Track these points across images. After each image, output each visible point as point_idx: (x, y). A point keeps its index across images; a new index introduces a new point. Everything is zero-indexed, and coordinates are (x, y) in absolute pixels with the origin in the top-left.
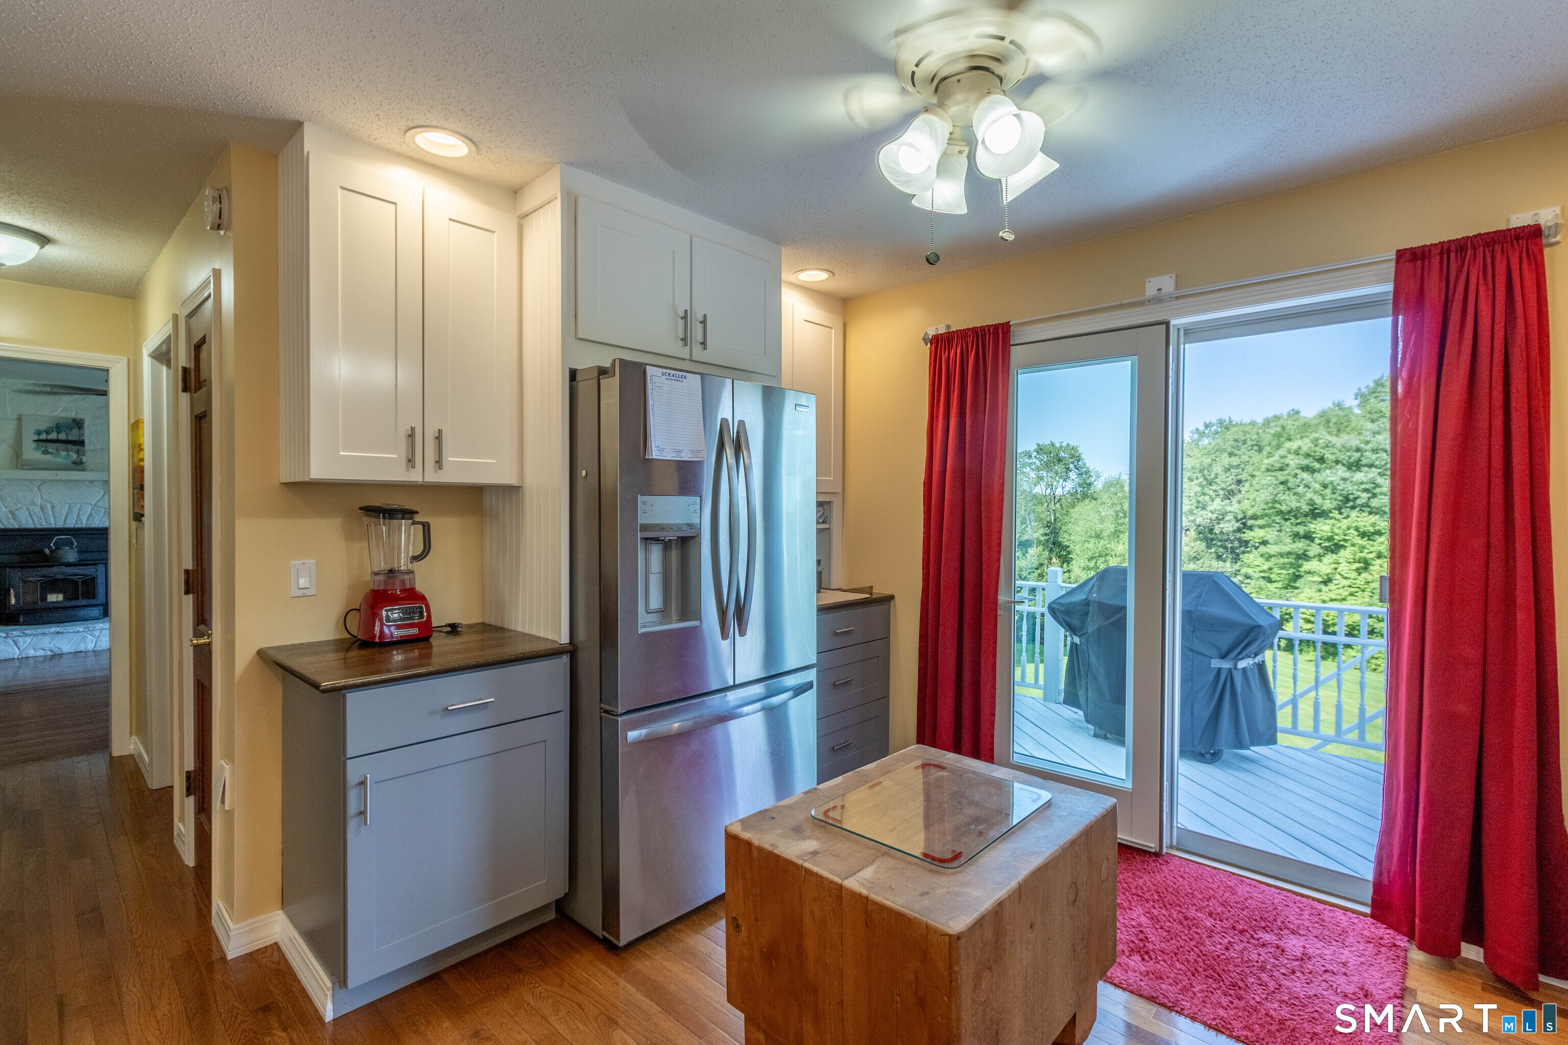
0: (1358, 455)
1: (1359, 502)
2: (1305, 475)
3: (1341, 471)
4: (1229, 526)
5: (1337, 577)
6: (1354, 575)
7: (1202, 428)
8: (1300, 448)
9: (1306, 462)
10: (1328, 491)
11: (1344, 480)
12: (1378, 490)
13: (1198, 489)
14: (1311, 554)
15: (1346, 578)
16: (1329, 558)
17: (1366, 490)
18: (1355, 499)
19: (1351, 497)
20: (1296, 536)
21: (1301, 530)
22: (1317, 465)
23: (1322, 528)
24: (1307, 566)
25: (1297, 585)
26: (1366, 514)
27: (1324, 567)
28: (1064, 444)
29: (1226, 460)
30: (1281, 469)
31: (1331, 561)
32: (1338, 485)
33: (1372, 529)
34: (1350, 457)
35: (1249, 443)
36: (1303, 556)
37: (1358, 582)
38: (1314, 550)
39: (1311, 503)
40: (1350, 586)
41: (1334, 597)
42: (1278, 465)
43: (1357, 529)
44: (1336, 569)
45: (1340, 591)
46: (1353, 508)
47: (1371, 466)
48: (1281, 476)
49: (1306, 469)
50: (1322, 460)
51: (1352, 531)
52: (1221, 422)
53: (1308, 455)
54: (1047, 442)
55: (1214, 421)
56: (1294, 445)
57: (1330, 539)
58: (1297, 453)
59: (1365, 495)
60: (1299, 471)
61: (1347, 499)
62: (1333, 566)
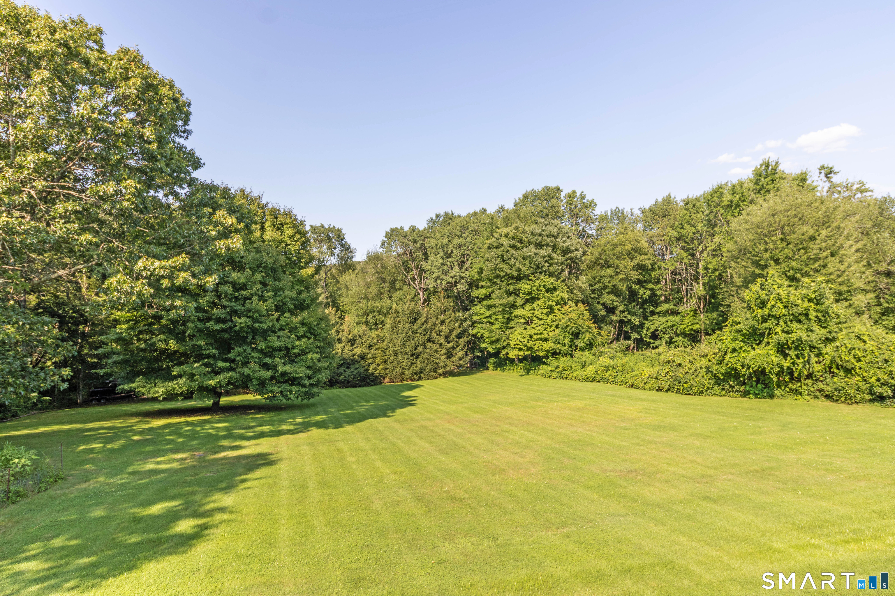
0: (540, 238)
1: (544, 269)
2: (512, 251)
3: (533, 249)
4: (461, 287)
5: (535, 319)
6: (545, 317)
7: (434, 218)
8: (508, 233)
9: (513, 242)
10: (527, 262)
11: (536, 254)
12: (551, 262)
13: (441, 261)
14: (517, 304)
15: (541, 319)
16: (528, 307)
17: (546, 261)
19: (540, 266)
20: (509, 293)
21: (511, 288)
22: (519, 245)
23: (525, 286)
24: (517, 312)
25: (510, 325)
26: (547, 277)
27: (525, 312)
28: (331, 226)
29: (456, 241)
30: (497, 247)
31: (530, 308)
32: (533, 258)
33: (552, 286)
34: (537, 240)
35: (470, 229)
36: (513, 306)
37: (547, 321)
38: (519, 302)
39: (519, 270)
40: (543, 324)
41: (536, 332)
42: (495, 244)
43: (544, 286)
44: (533, 314)
45: (539, 328)
46: (541, 273)
47: (547, 245)
48: (499, 252)
49: (513, 247)
50: (521, 241)
51: (542, 288)
52: (446, 214)
53: (513, 238)
54: (318, 224)
55: (442, 214)
56: (504, 231)
57: (530, 293)
58: (506, 236)
59: (547, 264)
60: (509, 249)
61: (538, 267)
62: (532, 311)
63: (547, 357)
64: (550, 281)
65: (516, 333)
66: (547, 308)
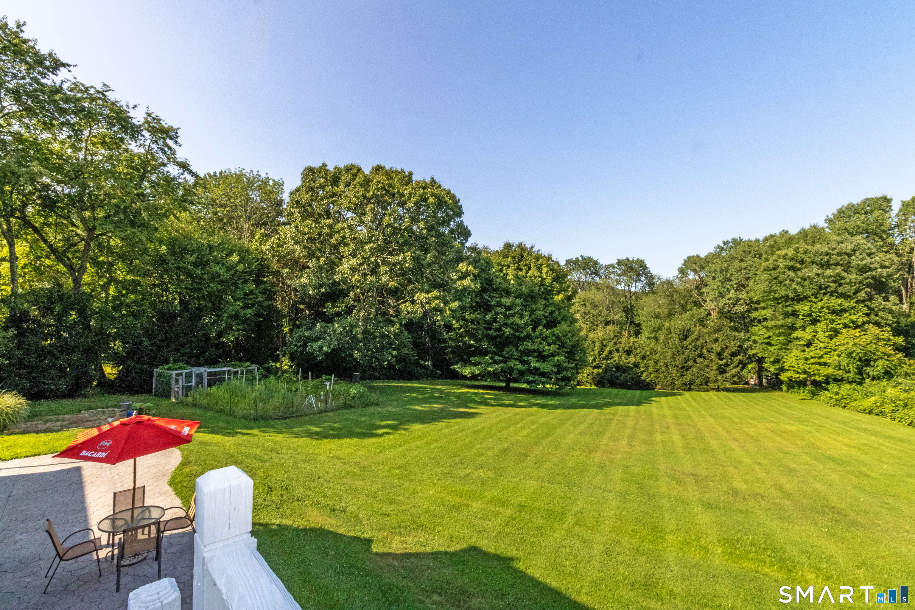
0: (827, 257)
1: (829, 290)
2: (791, 273)
3: (816, 269)
4: (740, 308)
5: (816, 341)
6: (827, 340)
7: (722, 245)
8: (786, 254)
9: (790, 264)
10: (807, 283)
11: (818, 275)
12: (842, 281)
13: (720, 284)
14: (798, 326)
15: (822, 342)
17: (835, 282)
18: (826, 288)
19: (823, 286)
20: (787, 315)
21: (789, 309)
22: (798, 266)
23: (804, 308)
24: (796, 334)
25: (788, 347)
26: (834, 298)
27: (806, 335)
28: (635, 259)
29: (737, 264)
30: (775, 269)
31: (811, 330)
32: (814, 278)
33: (839, 308)
34: (822, 259)
35: (753, 253)
36: (793, 328)
37: (830, 345)
38: (799, 323)
39: (795, 291)
40: (825, 348)
41: (813, 355)
42: (772, 266)
43: (828, 308)
44: (815, 336)
45: (818, 351)
46: (825, 294)
47: (836, 265)
48: (774, 274)
49: (791, 268)
50: (802, 262)
51: (824, 310)
52: (734, 240)
53: (792, 259)
54: (624, 258)
55: (730, 240)
56: (782, 252)
57: (810, 315)
58: (785, 257)
59: (833, 285)
60: (786, 270)
61: (820, 288)
62: (813, 334)
63: (828, 383)
64: (835, 302)
65: (792, 354)
66: (831, 331)
